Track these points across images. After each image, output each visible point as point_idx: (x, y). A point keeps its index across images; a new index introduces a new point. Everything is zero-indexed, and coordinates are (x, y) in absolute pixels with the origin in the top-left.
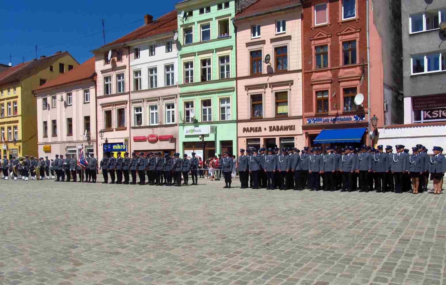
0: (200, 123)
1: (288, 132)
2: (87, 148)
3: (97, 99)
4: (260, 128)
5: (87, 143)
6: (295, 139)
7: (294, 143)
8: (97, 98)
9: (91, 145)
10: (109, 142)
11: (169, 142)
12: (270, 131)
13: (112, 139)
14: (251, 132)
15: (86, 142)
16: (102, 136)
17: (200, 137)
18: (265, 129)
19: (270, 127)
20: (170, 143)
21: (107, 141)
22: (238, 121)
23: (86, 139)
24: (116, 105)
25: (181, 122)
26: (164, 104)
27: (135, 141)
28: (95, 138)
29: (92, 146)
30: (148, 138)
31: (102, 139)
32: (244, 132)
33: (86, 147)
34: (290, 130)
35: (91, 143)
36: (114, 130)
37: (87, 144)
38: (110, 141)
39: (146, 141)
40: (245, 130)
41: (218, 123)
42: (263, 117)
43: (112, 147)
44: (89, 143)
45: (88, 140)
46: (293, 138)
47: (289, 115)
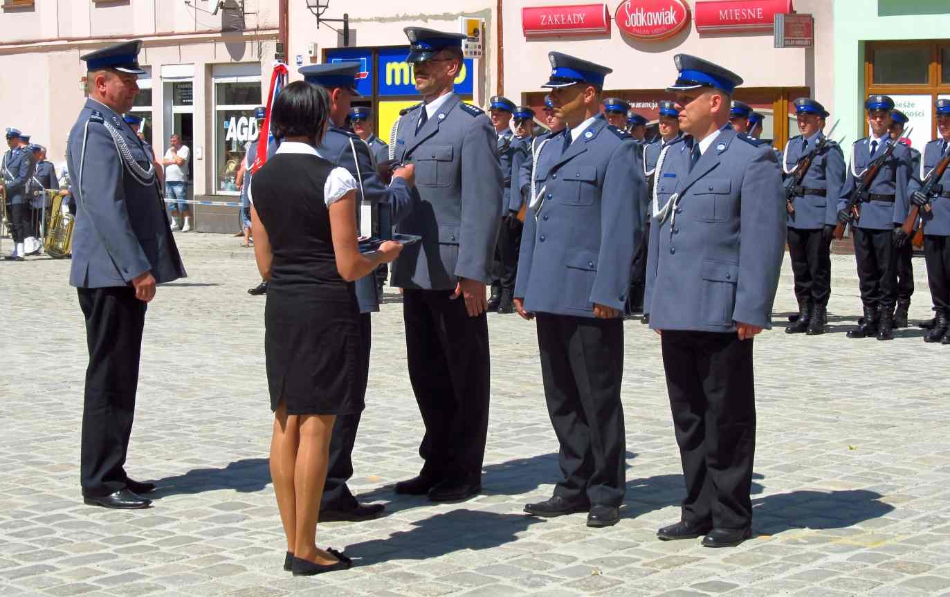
2: (215, 81)
5: (222, 47)
9: (248, 57)
10: (362, 41)
11: (769, 39)
13: (381, 20)
15: (216, 40)
16: (318, 6)
20: (776, 45)
21: (346, 34)
23: (217, 22)
27: (530, 38)
28: (274, 19)
29: (256, 66)
30: (622, 17)
31: (319, 20)
33: (210, 69)
35: (248, 44)
37: (222, 54)
38: (364, 39)
39: (607, 34)
43: (378, 73)
44: (236, 51)
45: (225, 30)
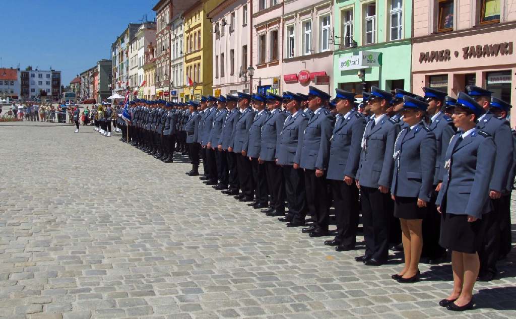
0: (360, 47)
1: (500, 60)
3: (253, 19)
4: (448, 52)
5: (244, 86)
6: (513, 74)
7: (510, 83)
8: (252, 16)
10: (262, 84)
12: (465, 57)
13: (265, 78)
14: (432, 61)
15: (243, 84)
17: (359, 73)
18: (457, 54)
19: (466, 50)
21: (260, 82)
22: (413, 40)
23: (244, 79)
24: (270, 25)
25: (336, 48)
26: (318, 18)
27: (287, 83)
30: (300, 77)
32: (421, 62)
34: (503, 54)
36: (268, 65)
39: (298, 82)
40: (424, 58)
41: (383, 45)
42: (455, 29)
43: (265, 92)
44: (246, 86)
46: (510, 72)
47: (501, 21)
